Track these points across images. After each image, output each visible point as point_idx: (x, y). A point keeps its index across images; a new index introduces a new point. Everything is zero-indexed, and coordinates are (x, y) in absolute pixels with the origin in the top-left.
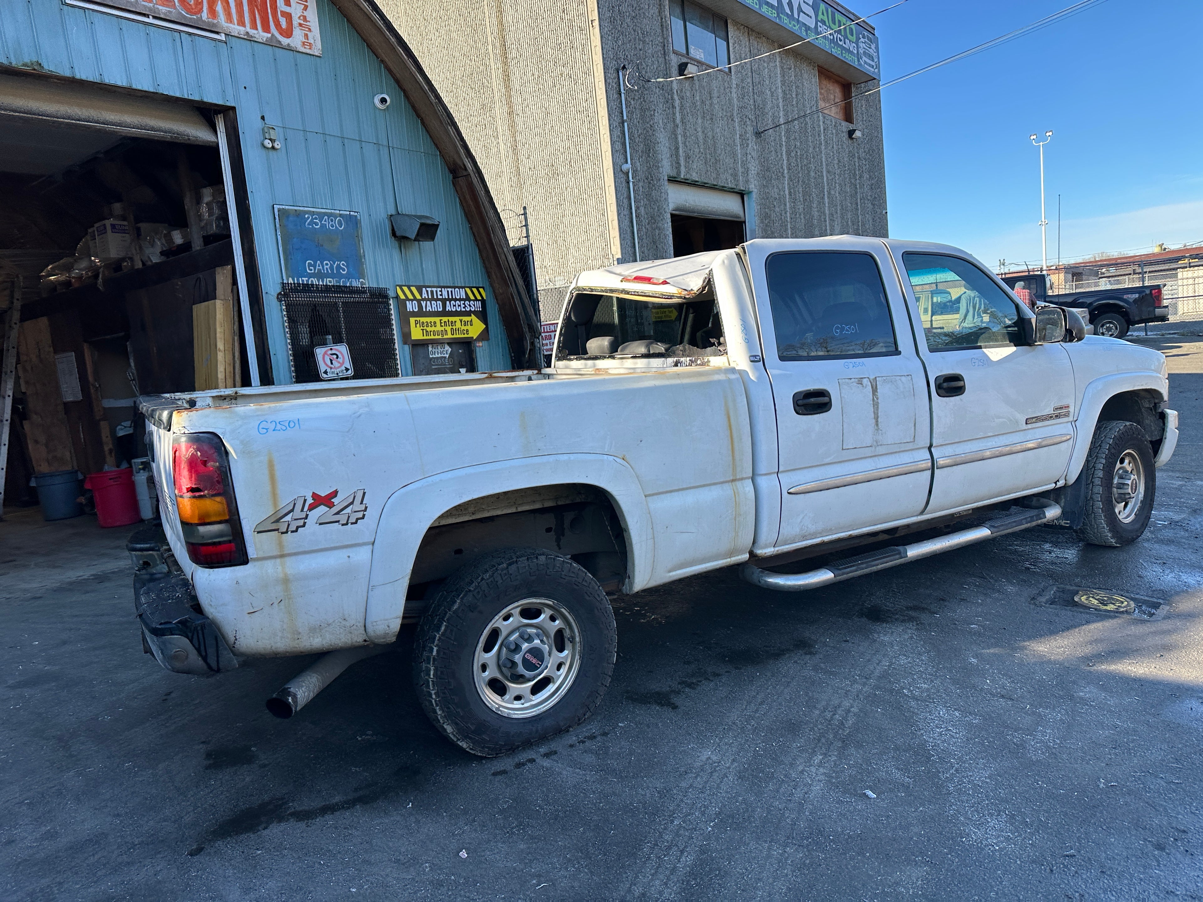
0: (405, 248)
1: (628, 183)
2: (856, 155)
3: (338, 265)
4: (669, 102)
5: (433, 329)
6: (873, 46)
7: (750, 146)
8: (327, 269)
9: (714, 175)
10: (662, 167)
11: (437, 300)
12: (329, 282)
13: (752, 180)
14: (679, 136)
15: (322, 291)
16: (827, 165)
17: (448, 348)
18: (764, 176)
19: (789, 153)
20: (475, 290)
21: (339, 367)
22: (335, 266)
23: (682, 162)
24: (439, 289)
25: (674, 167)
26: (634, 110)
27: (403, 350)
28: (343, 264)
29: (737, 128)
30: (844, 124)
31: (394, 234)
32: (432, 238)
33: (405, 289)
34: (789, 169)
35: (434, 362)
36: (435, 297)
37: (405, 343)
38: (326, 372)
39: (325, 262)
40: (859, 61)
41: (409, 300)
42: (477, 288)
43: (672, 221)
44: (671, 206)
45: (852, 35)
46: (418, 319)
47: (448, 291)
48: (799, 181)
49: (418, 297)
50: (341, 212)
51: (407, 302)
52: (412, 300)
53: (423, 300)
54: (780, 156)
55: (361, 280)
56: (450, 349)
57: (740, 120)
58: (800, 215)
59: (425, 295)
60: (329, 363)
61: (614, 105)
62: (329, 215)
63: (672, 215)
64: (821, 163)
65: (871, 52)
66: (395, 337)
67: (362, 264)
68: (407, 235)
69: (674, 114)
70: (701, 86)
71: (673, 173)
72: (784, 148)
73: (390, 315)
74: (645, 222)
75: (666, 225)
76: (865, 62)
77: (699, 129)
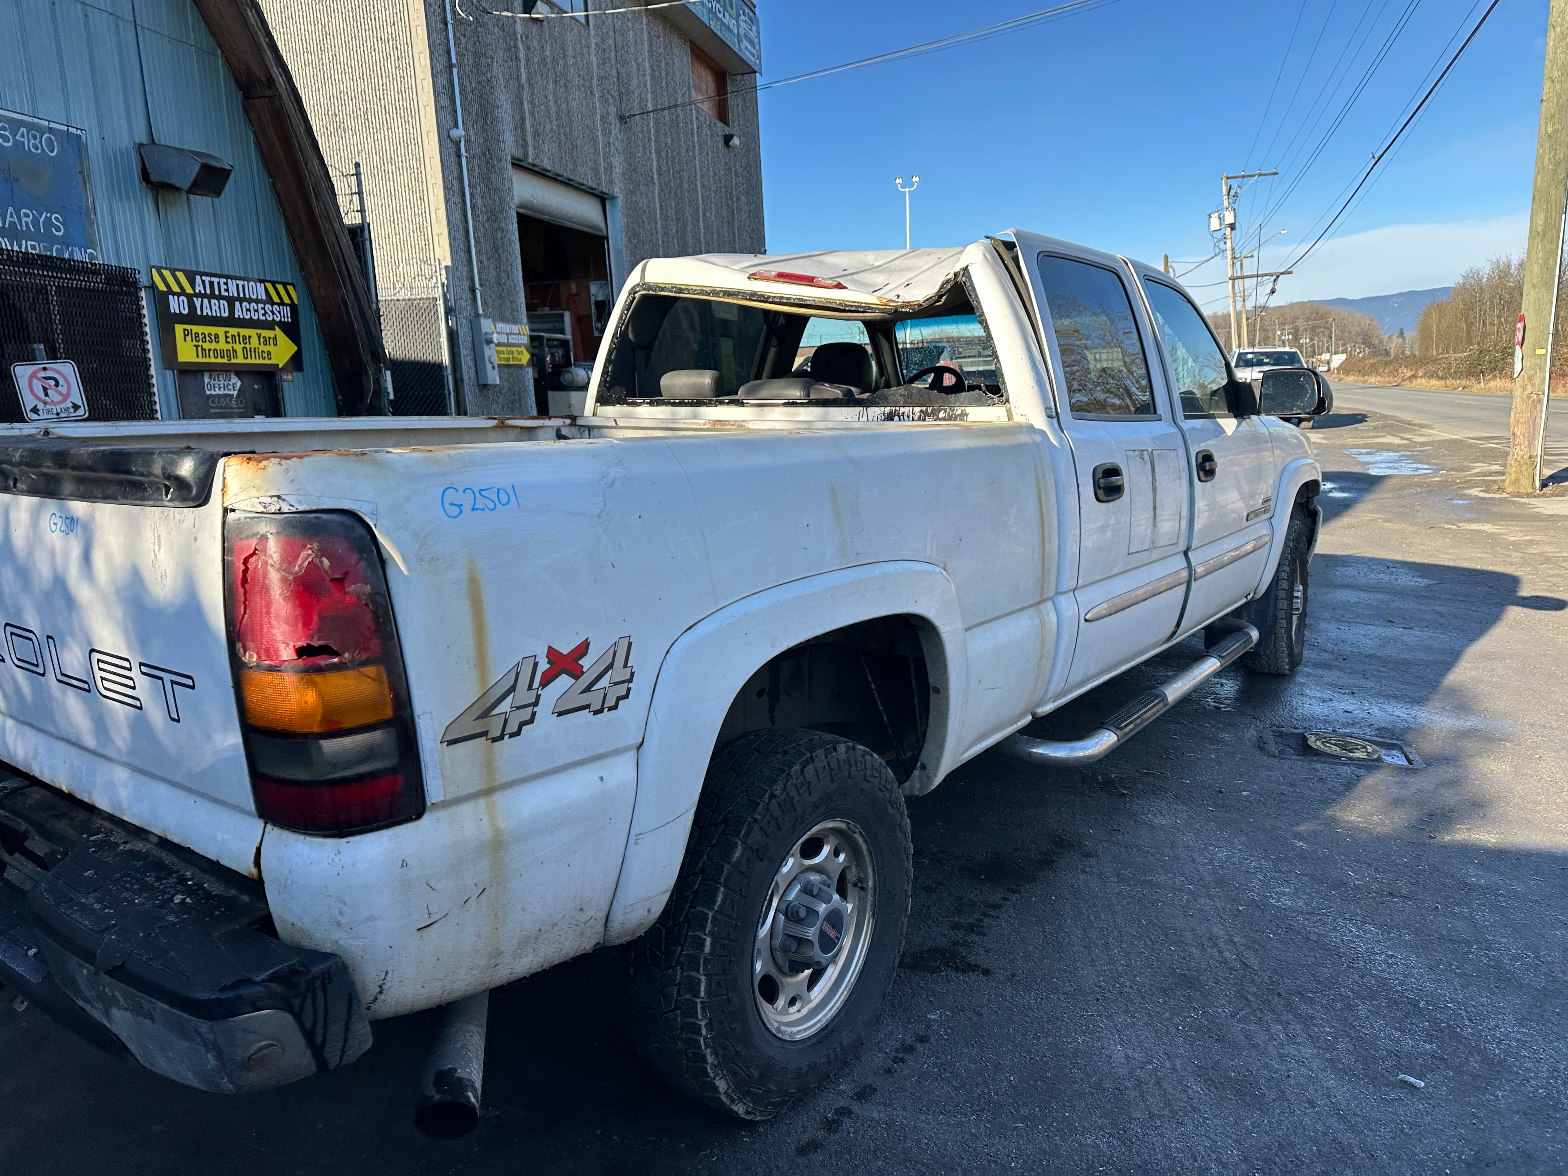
0: (164, 203)
1: (459, 156)
2: (733, 169)
3: (48, 220)
4: (511, 49)
5: (214, 346)
6: (754, 29)
7: (613, 132)
8: (26, 223)
9: (570, 166)
10: (504, 142)
11: (220, 297)
12: (31, 247)
13: (616, 181)
14: (525, 102)
15: (17, 264)
16: (702, 176)
17: (238, 383)
18: (630, 179)
19: (658, 154)
20: (280, 287)
21: (60, 402)
22: (42, 220)
23: (530, 141)
24: (223, 280)
25: (520, 145)
26: (465, 52)
27: (164, 378)
28: (57, 219)
29: (598, 105)
30: (720, 124)
31: (145, 176)
32: (218, 192)
33: (167, 274)
34: (659, 174)
35: (213, 402)
36: (217, 293)
37: (167, 367)
38: (35, 410)
39: (23, 211)
40: (739, 44)
41: (174, 294)
42: (285, 285)
43: (518, 222)
44: (517, 200)
45: (732, 8)
46: (188, 327)
47: (237, 285)
48: (670, 192)
49: (189, 290)
50: (52, 125)
51: (170, 297)
52: (178, 295)
53: (197, 296)
54: (648, 154)
55: (89, 251)
56: (239, 384)
57: (601, 94)
58: (673, 238)
59: (199, 288)
60: (41, 394)
61: (438, 38)
62: (30, 126)
63: (519, 215)
64: (695, 172)
65: (753, 35)
66: (151, 355)
67: (91, 224)
68: (172, 181)
69: (518, 69)
70: (551, 36)
71: (519, 154)
72: (653, 144)
73: (141, 316)
74: (483, 218)
75: (510, 227)
76: (746, 48)
77: (550, 97)
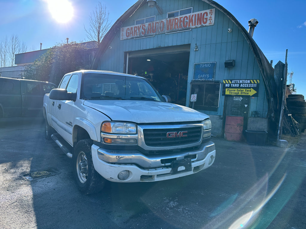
3: (207, 75)
8: (203, 76)
12: (203, 79)
15: (201, 82)
17: (241, 98)
20: (255, 80)
24: (239, 80)
27: (222, 97)
33: (226, 81)
35: (235, 101)
36: (237, 83)
41: (227, 84)
46: (229, 89)
47: (242, 81)
49: (230, 83)
50: (211, 62)
53: (232, 84)
55: (212, 79)
59: (233, 82)
62: (207, 64)
66: (220, 93)
67: (214, 75)
73: (219, 88)
